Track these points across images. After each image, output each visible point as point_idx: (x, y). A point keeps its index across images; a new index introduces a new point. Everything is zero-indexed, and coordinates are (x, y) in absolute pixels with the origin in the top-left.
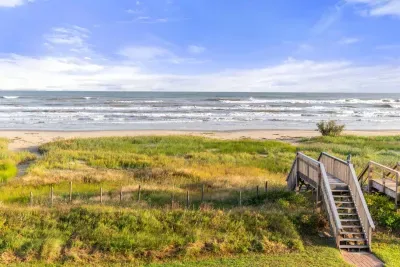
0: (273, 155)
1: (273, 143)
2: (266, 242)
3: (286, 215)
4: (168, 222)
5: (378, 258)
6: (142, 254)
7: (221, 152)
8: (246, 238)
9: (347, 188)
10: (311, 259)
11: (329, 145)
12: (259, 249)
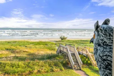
0: (49, 46)
1: (49, 42)
2: (54, 69)
3: (59, 61)
4: (26, 65)
5: (84, 71)
6: (20, 74)
7: (35, 45)
8: (49, 68)
9: (74, 53)
10: (67, 73)
11: (64, 43)
12: (53, 71)
